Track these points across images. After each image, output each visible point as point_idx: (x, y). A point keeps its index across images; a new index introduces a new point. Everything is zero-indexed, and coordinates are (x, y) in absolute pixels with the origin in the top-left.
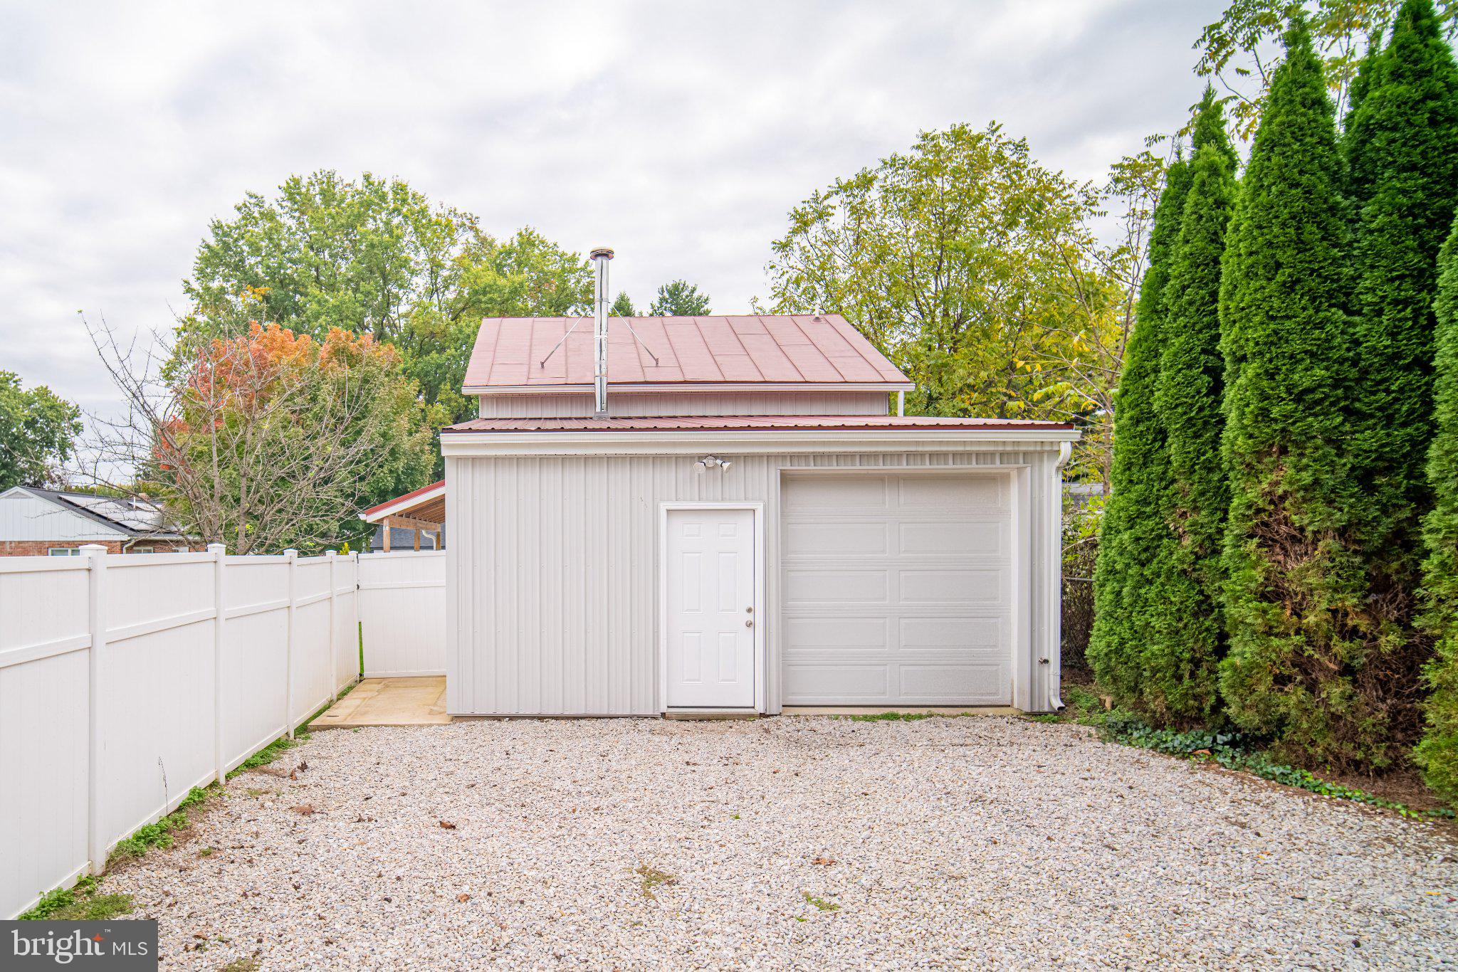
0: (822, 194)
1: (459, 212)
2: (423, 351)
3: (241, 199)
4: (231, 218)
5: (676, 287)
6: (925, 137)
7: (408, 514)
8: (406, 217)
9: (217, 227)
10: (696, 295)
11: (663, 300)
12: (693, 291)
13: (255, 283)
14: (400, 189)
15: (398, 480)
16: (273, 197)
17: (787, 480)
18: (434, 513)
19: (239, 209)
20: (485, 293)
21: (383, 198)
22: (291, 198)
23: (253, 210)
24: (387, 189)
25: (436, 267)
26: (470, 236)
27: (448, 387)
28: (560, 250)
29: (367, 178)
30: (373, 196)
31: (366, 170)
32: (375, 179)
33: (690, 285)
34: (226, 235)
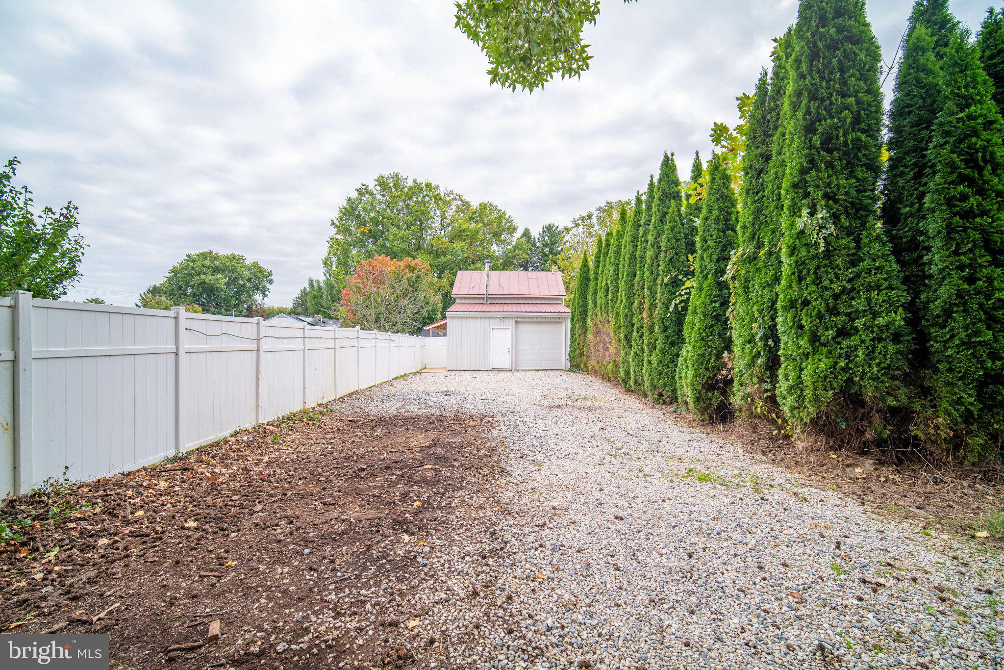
0: (576, 219)
1: (454, 193)
2: (438, 255)
3: (359, 186)
4: (354, 195)
5: (550, 226)
6: (608, 203)
7: (436, 327)
8: (431, 198)
9: (349, 199)
10: (558, 229)
11: (543, 232)
12: (557, 228)
13: (364, 224)
14: (428, 185)
15: (429, 314)
16: (372, 185)
17: (517, 322)
18: (444, 327)
19: (357, 190)
20: (464, 232)
21: (422, 189)
22: (380, 185)
23: (363, 191)
24: (423, 185)
25: (443, 218)
26: (459, 203)
27: (448, 272)
28: (499, 208)
29: (415, 181)
30: (417, 188)
31: (414, 177)
32: (418, 181)
33: (556, 225)
34: (352, 203)
